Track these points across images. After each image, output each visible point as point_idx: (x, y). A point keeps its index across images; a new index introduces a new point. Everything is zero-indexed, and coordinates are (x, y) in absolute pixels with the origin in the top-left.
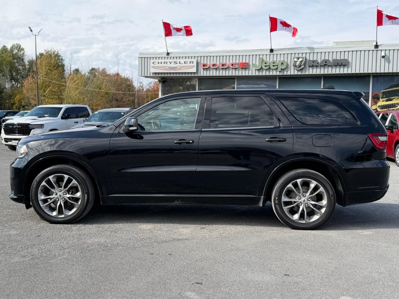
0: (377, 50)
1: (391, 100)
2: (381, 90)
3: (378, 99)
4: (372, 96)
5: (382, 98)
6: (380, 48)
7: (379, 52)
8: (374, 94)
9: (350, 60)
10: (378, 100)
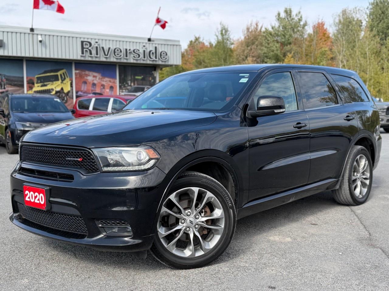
0: (33, 34)
1: (46, 85)
2: (35, 75)
3: (33, 84)
4: (27, 81)
5: (37, 83)
6: (35, 32)
7: (35, 36)
8: (29, 79)
9: (5, 41)
10: (33, 86)
